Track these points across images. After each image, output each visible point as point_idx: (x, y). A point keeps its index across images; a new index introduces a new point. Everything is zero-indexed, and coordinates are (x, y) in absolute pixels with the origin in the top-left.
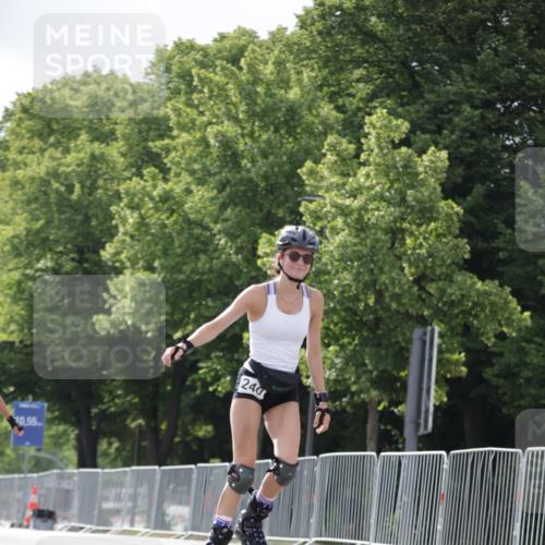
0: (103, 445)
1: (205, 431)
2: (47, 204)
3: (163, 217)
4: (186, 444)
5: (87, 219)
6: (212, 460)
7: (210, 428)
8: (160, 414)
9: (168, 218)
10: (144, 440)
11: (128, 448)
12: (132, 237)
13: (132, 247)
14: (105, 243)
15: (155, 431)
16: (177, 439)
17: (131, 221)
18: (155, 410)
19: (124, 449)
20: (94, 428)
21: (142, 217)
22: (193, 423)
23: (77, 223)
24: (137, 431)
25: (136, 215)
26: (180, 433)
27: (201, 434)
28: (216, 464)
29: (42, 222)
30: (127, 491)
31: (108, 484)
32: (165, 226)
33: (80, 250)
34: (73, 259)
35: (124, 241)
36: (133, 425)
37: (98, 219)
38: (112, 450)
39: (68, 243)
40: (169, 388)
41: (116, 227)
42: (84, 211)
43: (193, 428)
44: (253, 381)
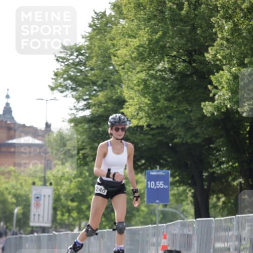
0: (213, 200)
2: (163, 19)
5: (194, 28)
11: (232, 201)
12: (228, 40)
13: (228, 48)
14: (208, 47)
17: (226, 28)
19: (229, 202)
20: (205, 187)
21: (235, 25)
23: (187, 32)
24: (239, 187)
25: (230, 23)
33: (189, 54)
34: (184, 61)
35: (222, 44)
36: (235, 184)
38: (220, 203)
39: (181, 48)
41: (216, 33)
44: (100, 187)
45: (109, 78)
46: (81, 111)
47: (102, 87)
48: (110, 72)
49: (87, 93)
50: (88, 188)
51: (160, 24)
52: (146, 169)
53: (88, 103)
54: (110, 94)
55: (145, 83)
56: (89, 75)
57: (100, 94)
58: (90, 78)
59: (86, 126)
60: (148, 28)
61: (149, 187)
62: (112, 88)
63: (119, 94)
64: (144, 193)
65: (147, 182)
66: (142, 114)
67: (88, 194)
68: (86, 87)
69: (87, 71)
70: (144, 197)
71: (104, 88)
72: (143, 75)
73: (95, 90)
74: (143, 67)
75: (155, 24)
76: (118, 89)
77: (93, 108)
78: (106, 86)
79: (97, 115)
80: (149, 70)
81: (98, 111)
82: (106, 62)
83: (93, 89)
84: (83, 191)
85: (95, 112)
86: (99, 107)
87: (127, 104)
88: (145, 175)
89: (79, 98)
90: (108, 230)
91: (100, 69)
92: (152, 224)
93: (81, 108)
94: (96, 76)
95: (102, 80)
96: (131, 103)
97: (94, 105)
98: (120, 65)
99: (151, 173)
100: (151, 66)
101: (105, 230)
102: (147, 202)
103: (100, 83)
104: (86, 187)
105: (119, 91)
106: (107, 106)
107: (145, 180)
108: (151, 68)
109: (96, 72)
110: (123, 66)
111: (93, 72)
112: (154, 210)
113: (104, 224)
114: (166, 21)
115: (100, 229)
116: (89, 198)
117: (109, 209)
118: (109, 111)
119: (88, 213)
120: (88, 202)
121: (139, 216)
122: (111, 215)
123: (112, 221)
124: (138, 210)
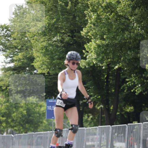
0: (85, 117)
1: (130, 109)
2: (57, 11)
3: (108, 14)
4: (122, 115)
5: (75, 17)
6: (134, 122)
7: (132, 108)
8: (110, 102)
9: (110, 15)
10: (103, 114)
11: (96, 118)
12: (94, 25)
13: (94, 29)
14: (83, 28)
15: (108, 110)
16: (118, 113)
17: (93, 17)
18: (107, 101)
19: (95, 118)
20: (81, 109)
21: (98, 15)
22: (125, 106)
23: (71, 19)
24: (100, 110)
25: (95, 14)
26: (119, 110)
27: (128, 110)
28: (136, 123)
29: (55, 20)
30: (97, 136)
31: (89, 134)
32: (109, 19)
33: (72, 32)
34: (69, 36)
35: (91, 26)
36: (98, 108)
37: (79, 17)
38: (89, 119)
39: (67, 28)
40: (113, 91)
41: (87, 20)
42: (73, 14)
43: (125, 108)
44: (61, 101)
45: (24, 44)
46: (8, 64)
48: (25, 41)
49: (12, 53)
50: (12, 109)
51: (55, 14)
52: (46, 98)
53: (13, 59)
54: (25, 55)
55: (46, 48)
56: (13, 42)
57: (20, 54)
58: (14, 44)
59: (12, 72)
60: (48, 16)
61: (48, 109)
62: (26, 50)
63: (31, 54)
64: (45, 113)
65: (47, 106)
66: (44, 67)
67: (12, 113)
68: (11, 49)
69: (11, 40)
70: (45, 115)
71: (22, 50)
72: (45, 44)
73: (17, 52)
74: (45, 39)
75: (52, 14)
76: (30, 51)
77: (16, 62)
78: (23, 49)
79: (18, 66)
80: (49, 41)
81: (18, 64)
82: (23, 35)
83: (15, 51)
84: (9, 111)
85: (16, 64)
86: (19, 62)
87: (36, 60)
88: (46, 102)
89: (7, 56)
90: (24, 134)
91: (19, 39)
92: (49, 131)
93: (8, 62)
94: (17, 43)
95: (21, 46)
96: (38, 60)
97: (16, 61)
98: (31, 37)
99: (49, 101)
100: (50, 39)
101: (22, 134)
102: (47, 118)
103: (19, 47)
104: (11, 108)
105: (31, 52)
106: (24, 61)
107: (46, 105)
109: (17, 41)
110: (33, 38)
111: (15, 41)
112: (51, 123)
113: (22, 130)
114: (58, 12)
115: (19, 133)
116: (13, 115)
117: (25, 122)
118: (24, 64)
119: (12, 124)
120: (12, 117)
121: (42, 126)
122: (25, 125)
123: (27, 128)
124: (42, 122)
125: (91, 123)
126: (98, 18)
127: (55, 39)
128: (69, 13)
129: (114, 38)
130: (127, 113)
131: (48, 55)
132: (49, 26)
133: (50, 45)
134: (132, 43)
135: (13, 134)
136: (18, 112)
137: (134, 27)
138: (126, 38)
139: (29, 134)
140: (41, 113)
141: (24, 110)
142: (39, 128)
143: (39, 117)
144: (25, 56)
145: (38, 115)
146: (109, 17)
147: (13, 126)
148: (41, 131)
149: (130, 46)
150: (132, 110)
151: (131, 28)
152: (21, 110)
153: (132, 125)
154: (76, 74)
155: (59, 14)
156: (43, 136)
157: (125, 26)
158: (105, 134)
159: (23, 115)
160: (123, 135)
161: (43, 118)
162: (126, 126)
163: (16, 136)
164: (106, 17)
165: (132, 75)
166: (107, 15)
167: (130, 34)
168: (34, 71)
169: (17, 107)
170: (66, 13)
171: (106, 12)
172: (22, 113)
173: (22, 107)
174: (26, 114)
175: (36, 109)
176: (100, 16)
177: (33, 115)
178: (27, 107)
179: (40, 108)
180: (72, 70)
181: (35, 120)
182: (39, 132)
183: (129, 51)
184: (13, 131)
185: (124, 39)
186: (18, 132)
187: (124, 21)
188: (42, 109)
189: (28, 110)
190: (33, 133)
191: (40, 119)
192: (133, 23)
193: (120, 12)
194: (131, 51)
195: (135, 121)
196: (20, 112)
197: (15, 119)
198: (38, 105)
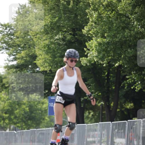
0: (86, 114)
1: (130, 105)
4: (122, 112)
5: (76, 16)
6: (133, 119)
7: (132, 104)
8: (110, 99)
9: (111, 14)
10: (104, 111)
12: (95, 23)
13: (95, 27)
14: (84, 26)
15: (109, 106)
16: (118, 110)
17: (95, 16)
18: (108, 97)
19: (96, 115)
20: (82, 106)
21: (99, 14)
22: (125, 102)
23: (72, 18)
24: (101, 107)
25: (97, 13)
26: (119, 107)
27: (128, 107)
28: (136, 119)
29: (57, 18)
30: (98, 133)
31: (90, 130)
32: (110, 17)
33: (74, 30)
34: (71, 34)
35: (92, 25)
36: (99, 105)
37: (81, 16)
38: (90, 116)
39: (69, 27)
40: (114, 88)
41: (88, 19)
42: (75, 12)
43: (125, 105)
44: (60, 98)
45: (27, 43)
46: (11, 62)
47: (23, 48)
48: (28, 39)
49: (15, 51)
50: (15, 106)
51: (57, 13)
52: (49, 95)
53: (16, 57)
54: (28, 52)
55: (49, 47)
56: (16, 41)
57: (23, 52)
58: (17, 43)
59: (14, 70)
60: (50, 15)
61: (50, 106)
62: (29, 49)
63: (33, 52)
64: (47, 110)
66: (46, 64)
67: (15, 110)
68: (14, 48)
69: (15, 39)
70: (47, 112)
71: (25, 49)
72: (47, 42)
73: (20, 50)
74: (47, 37)
75: (54, 13)
76: (33, 49)
77: (18, 60)
78: (26, 48)
79: (20, 64)
80: (51, 39)
81: (21, 62)
82: (26, 34)
83: (18, 49)
84: (12, 108)
85: (19, 62)
86: (21, 60)
87: (38, 58)
88: (48, 99)
89: (11, 54)
90: (26, 130)
91: (22, 38)
92: (51, 127)
93: (11, 60)
94: (20, 42)
95: (24, 44)
96: (40, 58)
97: (19, 58)
98: (34, 36)
99: (51, 98)
100: (52, 37)
101: (25, 131)
102: (49, 115)
103: (22, 46)
104: (13, 105)
105: (33, 51)
106: (26, 59)
107: (48, 102)
108: (52, 38)
109: (20, 39)
110: (35, 36)
111: (18, 39)
112: (53, 119)
113: (24, 127)
114: (60, 11)
115: (22, 130)
116: (16, 112)
117: (27, 119)
118: (27, 62)
119: (15, 121)
120: (15, 114)
121: (44, 123)
122: (28, 121)
123: (29, 125)
124: (44, 119)
125: (91, 119)
126: (100, 16)
127: (57, 37)
128: (71, 11)
129: (115, 36)
130: (127, 109)
131: (50, 53)
132: (51, 24)
133: (52, 43)
134: (132, 40)
135: (16, 131)
136: (21, 109)
137: (134, 25)
138: (126, 36)
139: (31, 130)
140: (43, 110)
141: (26, 107)
142: (41, 124)
143: (41, 113)
144: (28, 54)
145: (40, 112)
146: (110, 15)
147: (15, 122)
148: (43, 128)
149: (130, 43)
150: (132, 106)
151: (131, 27)
152: (24, 106)
153: (132, 121)
154: (75, 72)
155: (61, 12)
156: (45, 132)
157: (125, 24)
158: (105, 130)
159: (26, 112)
160: (123, 131)
161: (45, 114)
162: (126, 122)
163: (19, 132)
164: (107, 15)
165: (132, 72)
166: (108, 13)
167: (130, 32)
168: (36, 69)
169: (19, 104)
170: (68, 12)
171: (107, 11)
172: (24, 110)
173: (24, 104)
174: (28, 110)
175: (38, 106)
176: (101, 14)
177: (35, 112)
178: (29, 104)
179: (42, 105)
180: (70, 67)
181: (38, 117)
182: (41, 128)
183: (129, 49)
184: (15, 128)
185: (125, 37)
186: (20, 129)
187: (124, 19)
188: (44, 106)
189: (31, 107)
190: (36, 129)
191: (42, 116)
192: (133, 21)
193: (120, 11)
194: (131, 49)
195: (134, 117)
196: (22, 109)
197: (17, 116)
198: (40, 102)
